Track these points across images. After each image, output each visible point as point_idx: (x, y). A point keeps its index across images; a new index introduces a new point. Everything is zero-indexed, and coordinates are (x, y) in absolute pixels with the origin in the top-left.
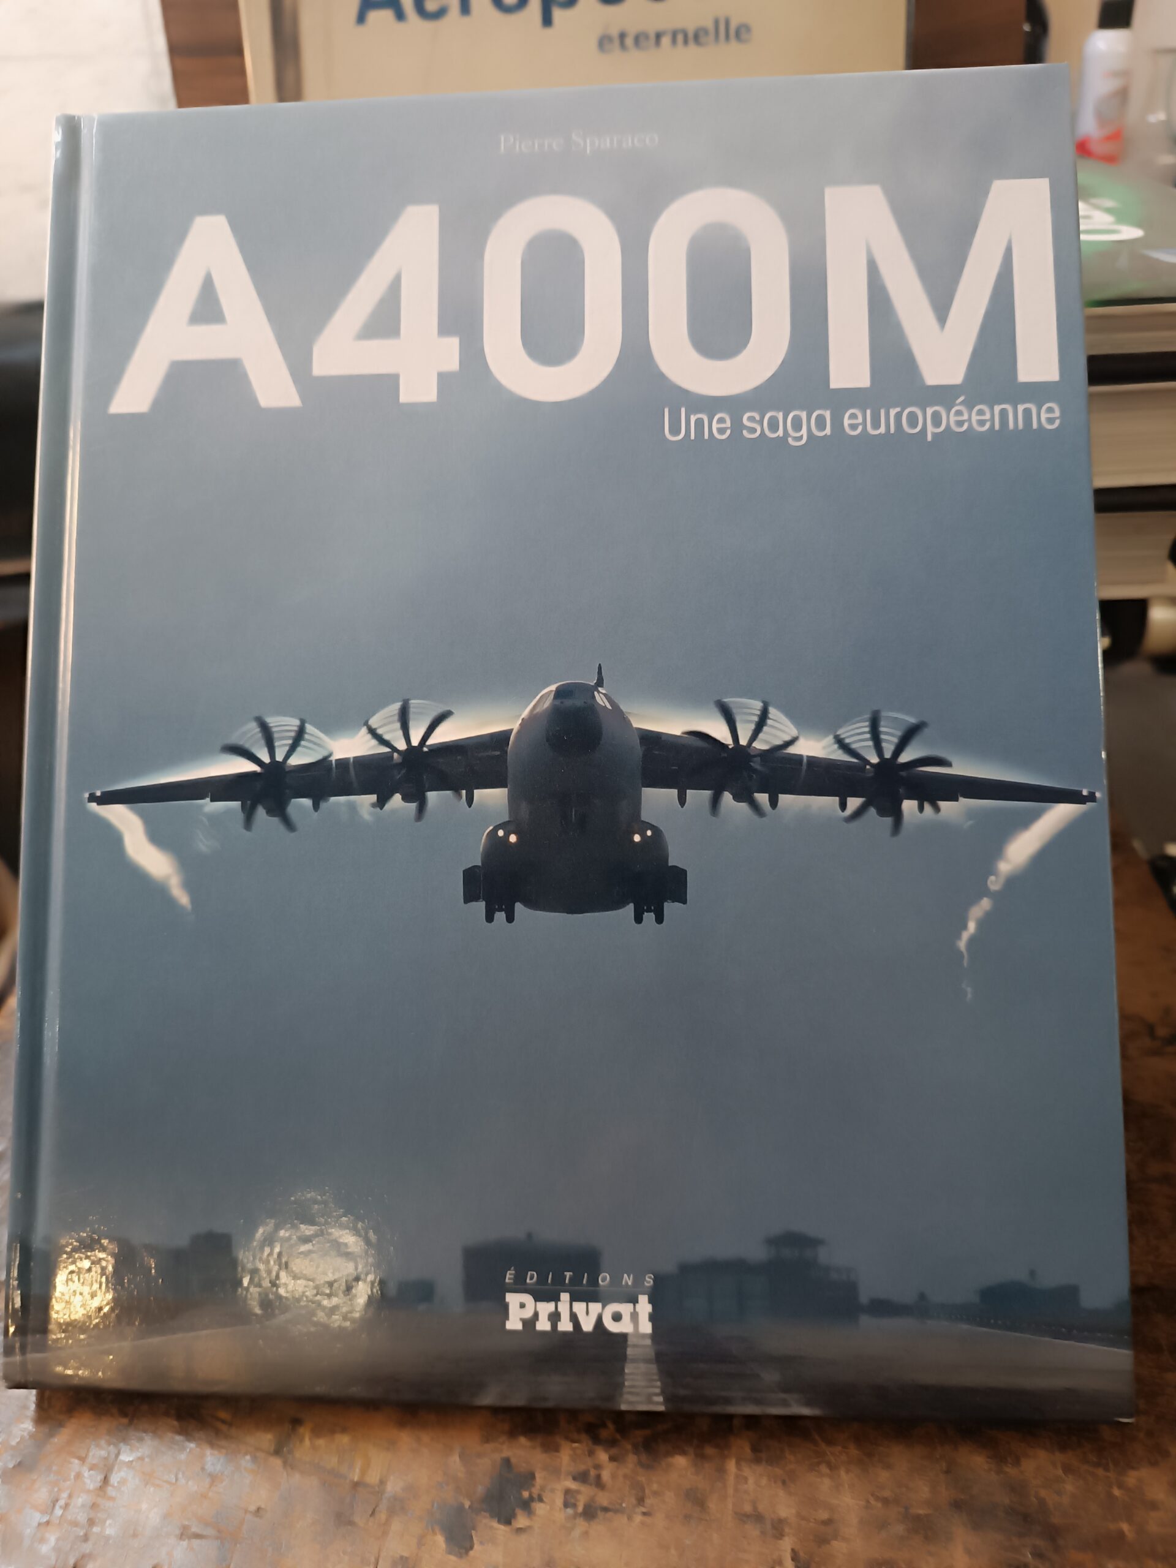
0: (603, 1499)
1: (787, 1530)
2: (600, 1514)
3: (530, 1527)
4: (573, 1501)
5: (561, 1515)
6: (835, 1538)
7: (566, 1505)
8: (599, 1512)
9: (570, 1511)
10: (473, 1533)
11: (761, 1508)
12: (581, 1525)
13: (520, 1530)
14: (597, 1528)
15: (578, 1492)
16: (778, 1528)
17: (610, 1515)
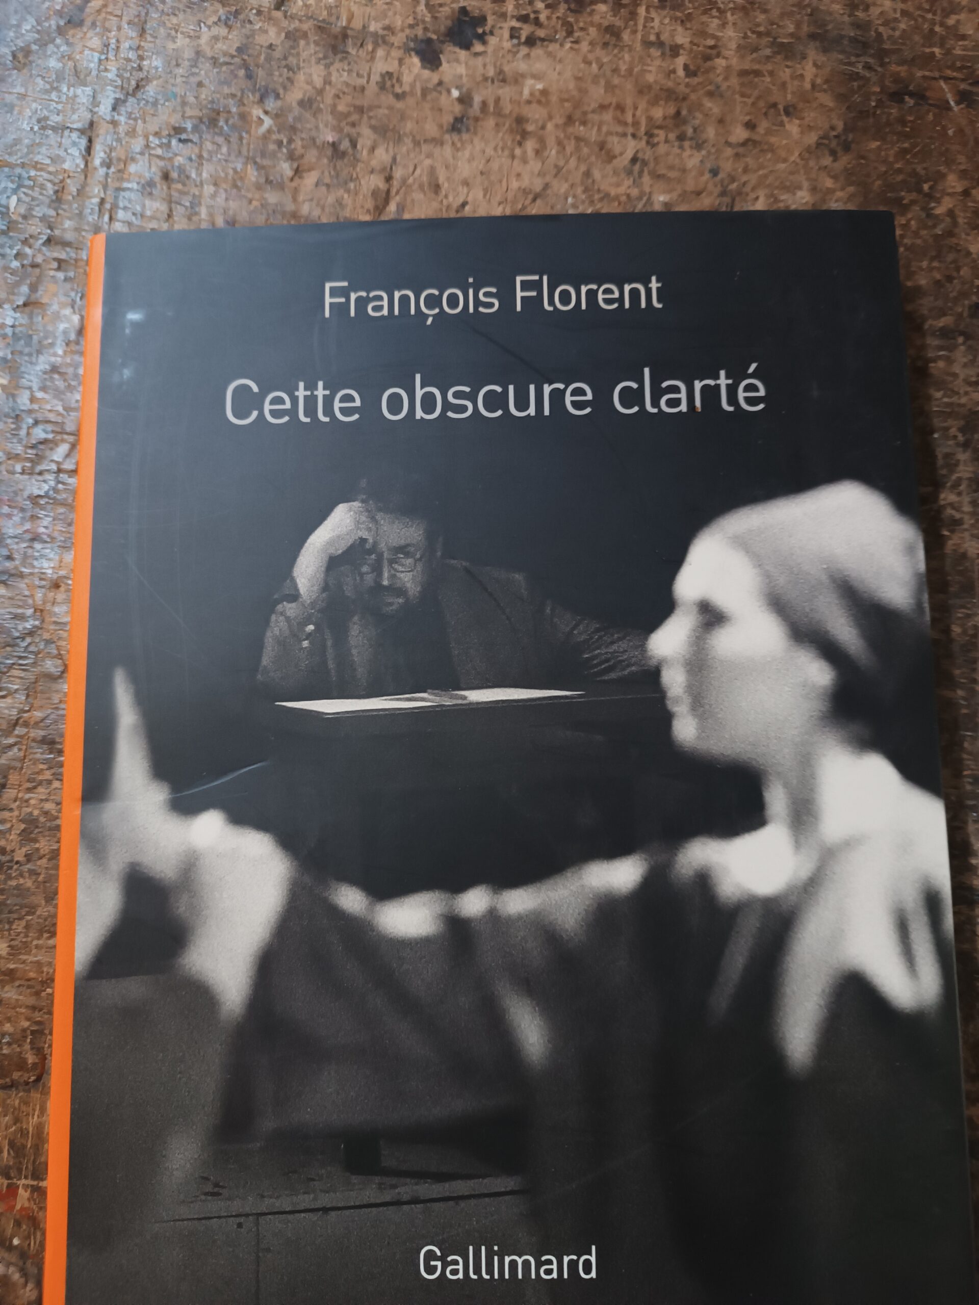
0: (541, 33)
1: (681, 51)
2: (538, 43)
3: (485, 52)
4: (517, 35)
5: (507, 45)
6: (718, 55)
7: (512, 37)
8: (538, 42)
9: (515, 41)
10: (441, 56)
11: (663, 37)
12: (524, 50)
13: (477, 54)
14: (538, 51)
15: (521, 29)
16: (675, 50)
17: (546, 43)
